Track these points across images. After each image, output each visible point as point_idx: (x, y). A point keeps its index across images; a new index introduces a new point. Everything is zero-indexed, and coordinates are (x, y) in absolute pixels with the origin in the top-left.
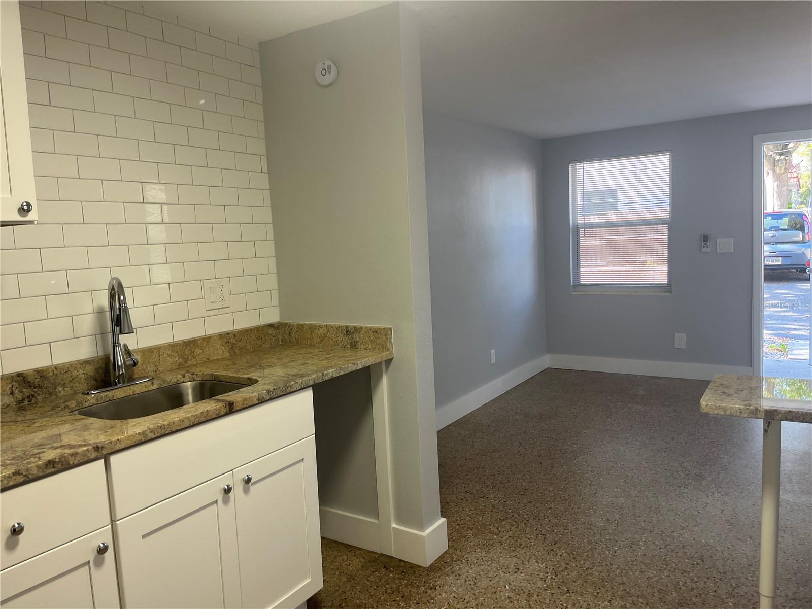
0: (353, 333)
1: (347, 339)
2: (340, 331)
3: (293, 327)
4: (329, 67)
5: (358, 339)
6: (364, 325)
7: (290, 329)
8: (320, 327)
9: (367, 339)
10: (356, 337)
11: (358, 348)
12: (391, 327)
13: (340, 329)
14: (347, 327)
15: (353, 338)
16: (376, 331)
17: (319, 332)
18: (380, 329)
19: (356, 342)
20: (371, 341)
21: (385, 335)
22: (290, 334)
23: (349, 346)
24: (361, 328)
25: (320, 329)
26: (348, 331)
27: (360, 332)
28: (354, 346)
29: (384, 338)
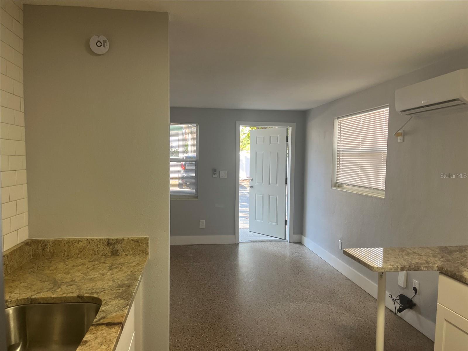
0: (114, 244)
1: (108, 249)
2: (101, 243)
3: (47, 243)
4: (105, 42)
5: (119, 248)
6: (126, 237)
7: (44, 244)
8: (79, 241)
9: (128, 247)
10: (118, 247)
11: (119, 255)
12: (148, 237)
13: (102, 241)
14: (108, 240)
15: (115, 248)
16: (137, 241)
17: (78, 246)
18: (141, 239)
19: (117, 251)
20: (133, 249)
21: (146, 243)
22: (43, 249)
23: (110, 254)
24: (123, 239)
25: (79, 243)
26: (109, 243)
27: (122, 242)
28: (115, 253)
29: (145, 245)
